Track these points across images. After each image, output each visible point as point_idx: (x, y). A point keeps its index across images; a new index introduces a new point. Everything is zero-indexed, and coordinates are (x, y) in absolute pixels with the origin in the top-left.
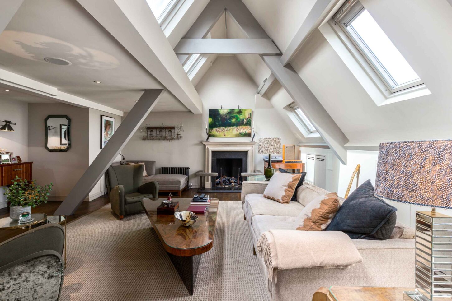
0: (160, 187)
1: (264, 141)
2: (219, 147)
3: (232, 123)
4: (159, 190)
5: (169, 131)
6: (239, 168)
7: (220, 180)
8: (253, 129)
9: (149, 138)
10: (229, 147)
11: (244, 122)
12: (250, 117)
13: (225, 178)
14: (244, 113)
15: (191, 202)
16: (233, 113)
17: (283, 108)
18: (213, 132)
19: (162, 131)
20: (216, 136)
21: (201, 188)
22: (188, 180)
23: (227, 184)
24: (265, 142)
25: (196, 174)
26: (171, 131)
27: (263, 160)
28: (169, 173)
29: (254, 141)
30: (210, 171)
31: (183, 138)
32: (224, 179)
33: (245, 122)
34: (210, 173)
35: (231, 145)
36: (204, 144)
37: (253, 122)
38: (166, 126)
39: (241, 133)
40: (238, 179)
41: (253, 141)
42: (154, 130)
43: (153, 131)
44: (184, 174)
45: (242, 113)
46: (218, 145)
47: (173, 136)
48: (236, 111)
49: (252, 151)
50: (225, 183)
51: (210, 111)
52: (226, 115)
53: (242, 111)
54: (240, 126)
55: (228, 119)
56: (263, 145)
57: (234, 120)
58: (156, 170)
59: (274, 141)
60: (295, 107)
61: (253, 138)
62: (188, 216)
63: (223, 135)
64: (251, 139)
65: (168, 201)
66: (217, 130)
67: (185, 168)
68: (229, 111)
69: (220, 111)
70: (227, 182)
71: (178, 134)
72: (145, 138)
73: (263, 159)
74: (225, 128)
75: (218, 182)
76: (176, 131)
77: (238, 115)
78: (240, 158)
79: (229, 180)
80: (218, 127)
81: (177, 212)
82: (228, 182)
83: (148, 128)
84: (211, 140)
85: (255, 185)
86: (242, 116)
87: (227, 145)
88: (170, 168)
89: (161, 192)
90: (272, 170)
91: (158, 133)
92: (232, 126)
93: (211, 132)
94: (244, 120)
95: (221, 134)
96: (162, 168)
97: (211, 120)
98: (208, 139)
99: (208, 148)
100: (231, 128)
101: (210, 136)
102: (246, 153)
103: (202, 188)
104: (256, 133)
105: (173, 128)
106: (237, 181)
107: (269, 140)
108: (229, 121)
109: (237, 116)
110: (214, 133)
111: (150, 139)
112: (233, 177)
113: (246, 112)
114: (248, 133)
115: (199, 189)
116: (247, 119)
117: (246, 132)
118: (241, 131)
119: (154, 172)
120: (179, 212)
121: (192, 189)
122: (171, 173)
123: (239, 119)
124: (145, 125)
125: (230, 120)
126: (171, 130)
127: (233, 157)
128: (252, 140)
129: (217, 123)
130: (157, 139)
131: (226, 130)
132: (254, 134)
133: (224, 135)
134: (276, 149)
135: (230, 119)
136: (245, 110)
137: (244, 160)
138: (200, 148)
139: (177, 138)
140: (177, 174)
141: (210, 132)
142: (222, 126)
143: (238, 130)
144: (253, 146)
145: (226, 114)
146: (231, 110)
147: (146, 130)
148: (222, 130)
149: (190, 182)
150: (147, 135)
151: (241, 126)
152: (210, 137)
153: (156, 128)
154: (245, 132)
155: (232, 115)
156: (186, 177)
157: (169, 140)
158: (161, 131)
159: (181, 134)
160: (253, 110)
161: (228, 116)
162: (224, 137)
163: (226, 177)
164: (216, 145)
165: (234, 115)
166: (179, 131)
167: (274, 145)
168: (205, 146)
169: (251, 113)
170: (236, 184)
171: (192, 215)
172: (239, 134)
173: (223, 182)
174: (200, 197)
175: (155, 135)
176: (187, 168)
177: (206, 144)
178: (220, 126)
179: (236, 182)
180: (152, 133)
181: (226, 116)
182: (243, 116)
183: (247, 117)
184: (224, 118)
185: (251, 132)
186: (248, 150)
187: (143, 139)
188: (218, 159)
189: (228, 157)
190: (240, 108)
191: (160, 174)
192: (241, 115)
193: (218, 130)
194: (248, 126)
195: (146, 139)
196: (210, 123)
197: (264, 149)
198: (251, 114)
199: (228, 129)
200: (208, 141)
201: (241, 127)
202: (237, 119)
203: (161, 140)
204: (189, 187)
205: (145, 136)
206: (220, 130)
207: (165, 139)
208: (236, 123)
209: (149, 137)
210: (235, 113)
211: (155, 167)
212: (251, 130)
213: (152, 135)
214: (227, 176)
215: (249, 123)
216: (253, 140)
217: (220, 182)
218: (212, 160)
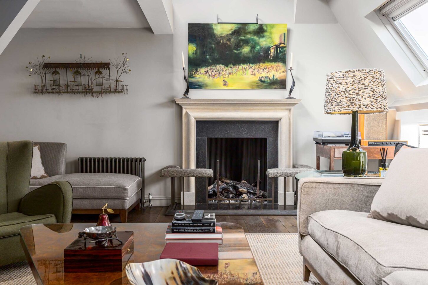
0: (76, 202)
1: (344, 77)
2: (213, 110)
3: (242, 55)
4: (73, 210)
5: (96, 73)
6: (259, 161)
7: (214, 187)
8: (291, 69)
9: (50, 90)
10: (235, 110)
11: (269, 54)
12: (284, 44)
13: (226, 183)
14: (271, 33)
15: (168, 232)
16: (246, 33)
17: (365, 17)
18: (198, 77)
19: (80, 73)
20: (207, 86)
21: (173, 205)
22: (142, 187)
23: (231, 196)
24: (348, 81)
25: (161, 175)
26: (101, 73)
27: (314, 142)
28: (99, 172)
29: (292, 98)
30: (193, 166)
31: (129, 89)
32: (224, 186)
33: (272, 54)
34: (193, 170)
35: (242, 107)
36: (178, 104)
37: (292, 54)
38: (89, 61)
39: (263, 79)
40: (256, 186)
41: (290, 98)
42: (61, 71)
43: (59, 73)
44: (132, 174)
45: (265, 34)
46: (211, 107)
47: (106, 86)
48: (252, 28)
49: (288, 121)
50: (226, 194)
51: (192, 26)
52: (228, 37)
53: (265, 28)
54: (261, 64)
55: (233, 46)
56: (341, 88)
57: (246, 50)
58: (67, 165)
59: (370, 78)
60: (393, 15)
61: (291, 91)
62: (174, 278)
63: (222, 83)
64: (286, 92)
65: (101, 227)
66: (207, 72)
67: (136, 160)
68: (234, 27)
69: (214, 27)
70: (232, 193)
71: (117, 81)
72: (40, 88)
73: (314, 139)
74: (226, 68)
75: (211, 192)
76: (113, 72)
77: (256, 38)
78: (260, 136)
79: (235, 188)
80: (209, 66)
81: (133, 265)
82: (234, 191)
83: (47, 66)
84: (195, 94)
85: (336, 186)
86: (265, 41)
87: (231, 107)
88: (99, 159)
89: (79, 213)
90: (361, 155)
91: (71, 78)
92: (244, 64)
93: (193, 77)
94: (270, 50)
95: (219, 81)
96: (82, 159)
97: (195, 49)
98: (187, 92)
99: (187, 113)
100: (240, 67)
101: (191, 86)
102: (275, 124)
103: (175, 205)
104: (298, 79)
105: (106, 66)
106: (253, 190)
107: (358, 74)
108: (235, 51)
109: (253, 40)
110: (200, 80)
111: (53, 92)
112: (245, 182)
113: (274, 30)
114: (279, 79)
115: (167, 207)
116: (277, 47)
117: (275, 78)
118: (264, 74)
119: (63, 168)
120: (140, 265)
121: (151, 207)
122: (103, 172)
123: (258, 47)
124: (40, 59)
125: (237, 50)
126: (101, 70)
127: (245, 134)
128: (287, 96)
129: (208, 57)
130: (68, 92)
131: (227, 71)
132: (294, 82)
133: (225, 85)
134: (375, 97)
135: (238, 46)
136: (272, 26)
137: (269, 141)
138: (168, 113)
139: (116, 90)
140: (115, 172)
141: (191, 76)
142: (220, 64)
143: (256, 73)
144: (290, 110)
145: (227, 35)
146: (240, 26)
147: (42, 70)
148: (220, 73)
149: (146, 192)
150: (44, 81)
151: (264, 62)
152: (191, 88)
153: (66, 66)
154: (271, 78)
155: (243, 38)
156: (138, 179)
157: (96, 95)
158: (77, 73)
159: (125, 79)
160: (289, 26)
161: (232, 40)
162: (225, 87)
163: (229, 181)
164: (205, 107)
165: (248, 36)
166: (119, 75)
167: (371, 88)
168: (180, 108)
169: (286, 32)
170: (252, 196)
171: (185, 274)
172: (257, 83)
173: (221, 192)
174: (193, 218)
175: (62, 82)
176: (140, 160)
177: (185, 104)
178: (216, 62)
179: (250, 193)
180: (56, 77)
181: (229, 40)
182: (269, 40)
183: (277, 42)
184: (223, 43)
185: (286, 76)
186: (281, 119)
187: (35, 92)
188: (210, 141)
189: (233, 134)
190: (259, 22)
191: (77, 171)
192: (263, 37)
193: (210, 71)
194: (280, 64)
195: (42, 92)
196: (192, 56)
197: (345, 99)
198: (287, 35)
199: (234, 69)
200: (188, 98)
201: (263, 65)
202: (253, 47)
203: (78, 95)
204: (146, 204)
205: (40, 85)
206: (214, 73)
207: (88, 91)
208: (251, 55)
209: (48, 87)
210: (250, 33)
211: (64, 157)
212: (285, 74)
213: (56, 83)
214: (230, 179)
215: (282, 55)
216: (291, 96)
217: (214, 191)
218: (197, 141)
